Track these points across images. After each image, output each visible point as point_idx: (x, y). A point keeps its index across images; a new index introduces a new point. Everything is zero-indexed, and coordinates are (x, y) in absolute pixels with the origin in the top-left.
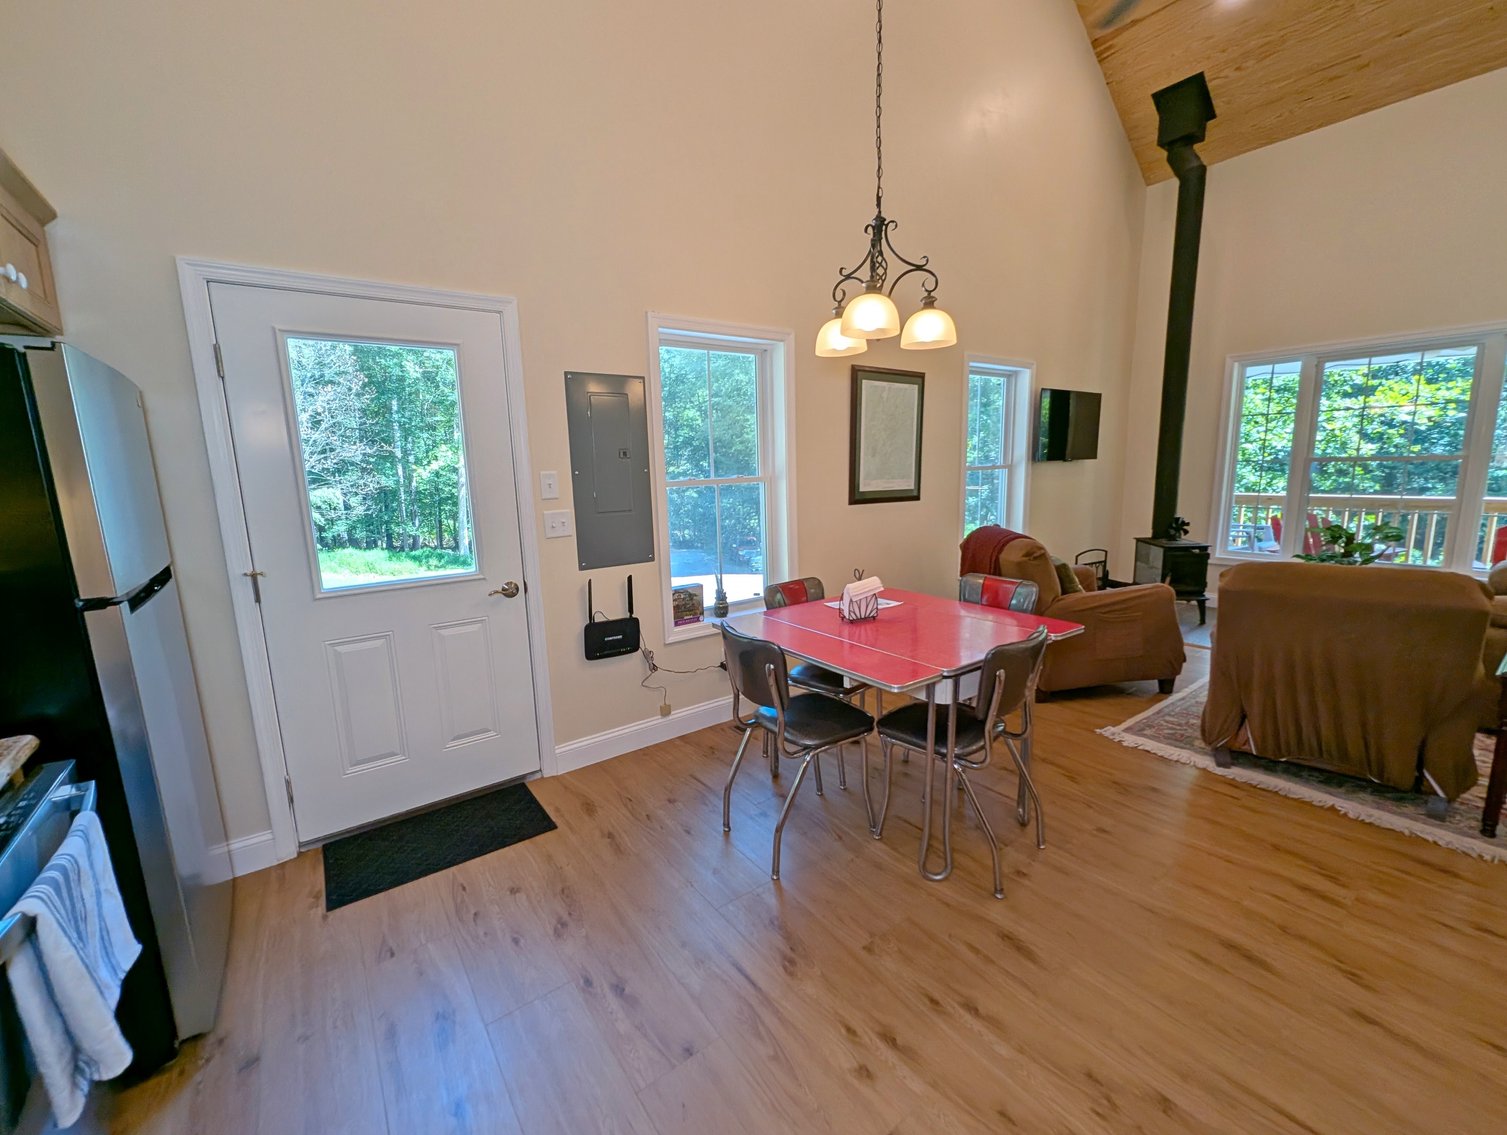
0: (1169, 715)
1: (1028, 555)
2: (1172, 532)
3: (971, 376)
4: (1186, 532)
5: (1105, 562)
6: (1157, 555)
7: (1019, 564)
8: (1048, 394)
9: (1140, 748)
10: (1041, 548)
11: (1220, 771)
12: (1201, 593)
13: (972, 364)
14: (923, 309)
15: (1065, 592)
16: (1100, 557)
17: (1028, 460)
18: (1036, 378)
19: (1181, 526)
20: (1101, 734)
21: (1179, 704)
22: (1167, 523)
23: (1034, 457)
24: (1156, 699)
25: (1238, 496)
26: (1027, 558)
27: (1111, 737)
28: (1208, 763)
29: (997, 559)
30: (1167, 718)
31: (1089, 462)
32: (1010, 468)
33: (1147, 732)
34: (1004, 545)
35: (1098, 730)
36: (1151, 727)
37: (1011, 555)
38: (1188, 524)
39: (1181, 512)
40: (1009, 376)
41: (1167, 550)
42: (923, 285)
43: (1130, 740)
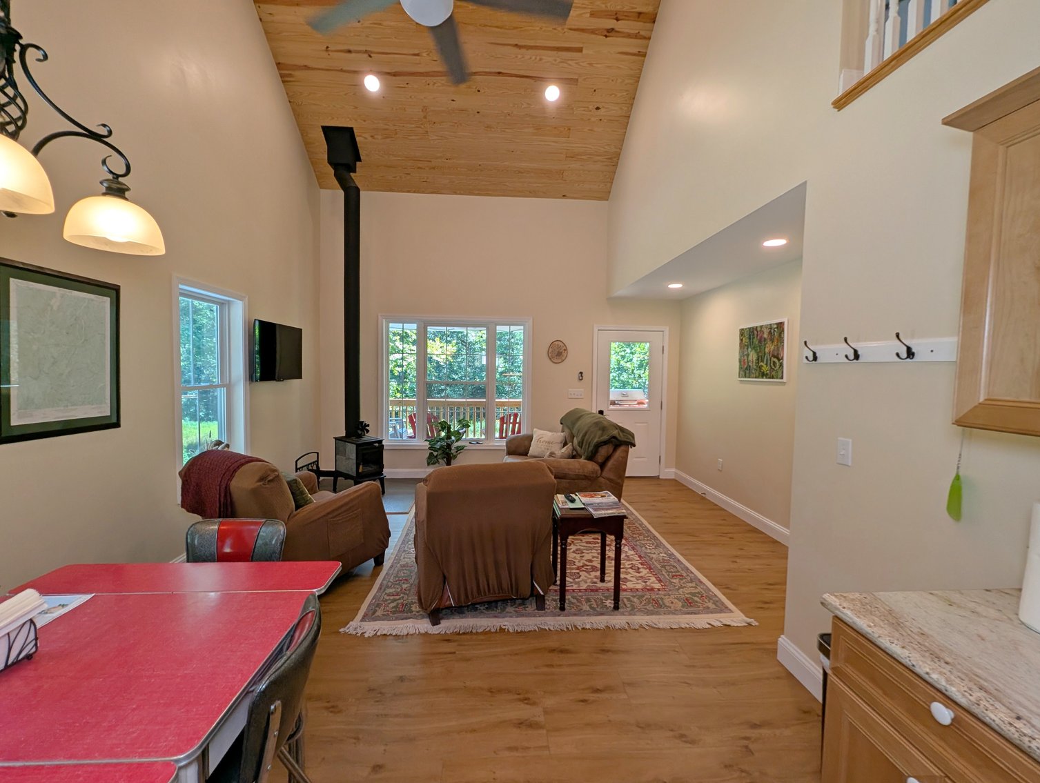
0: (388, 587)
1: (262, 479)
2: (360, 432)
3: (181, 298)
4: (368, 431)
5: (318, 461)
6: (351, 449)
7: (255, 492)
8: (257, 323)
9: (378, 634)
10: (275, 471)
11: (435, 630)
12: (380, 473)
13: (181, 286)
14: (104, 194)
15: (298, 507)
16: (313, 458)
17: (246, 380)
18: (249, 309)
19: (364, 427)
20: (345, 633)
21: (391, 572)
22: (355, 426)
23: (251, 378)
24: (375, 574)
25: (392, 401)
26: (261, 483)
27: (354, 633)
28: (424, 625)
29: (227, 488)
30: (388, 591)
31: (295, 382)
32: (229, 388)
33: (379, 613)
34: (235, 471)
35: (342, 630)
36: (379, 605)
37: (242, 484)
38: (368, 426)
39: (363, 418)
40: (222, 304)
41: (358, 446)
42: (104, 162)
43: (370, 628)
